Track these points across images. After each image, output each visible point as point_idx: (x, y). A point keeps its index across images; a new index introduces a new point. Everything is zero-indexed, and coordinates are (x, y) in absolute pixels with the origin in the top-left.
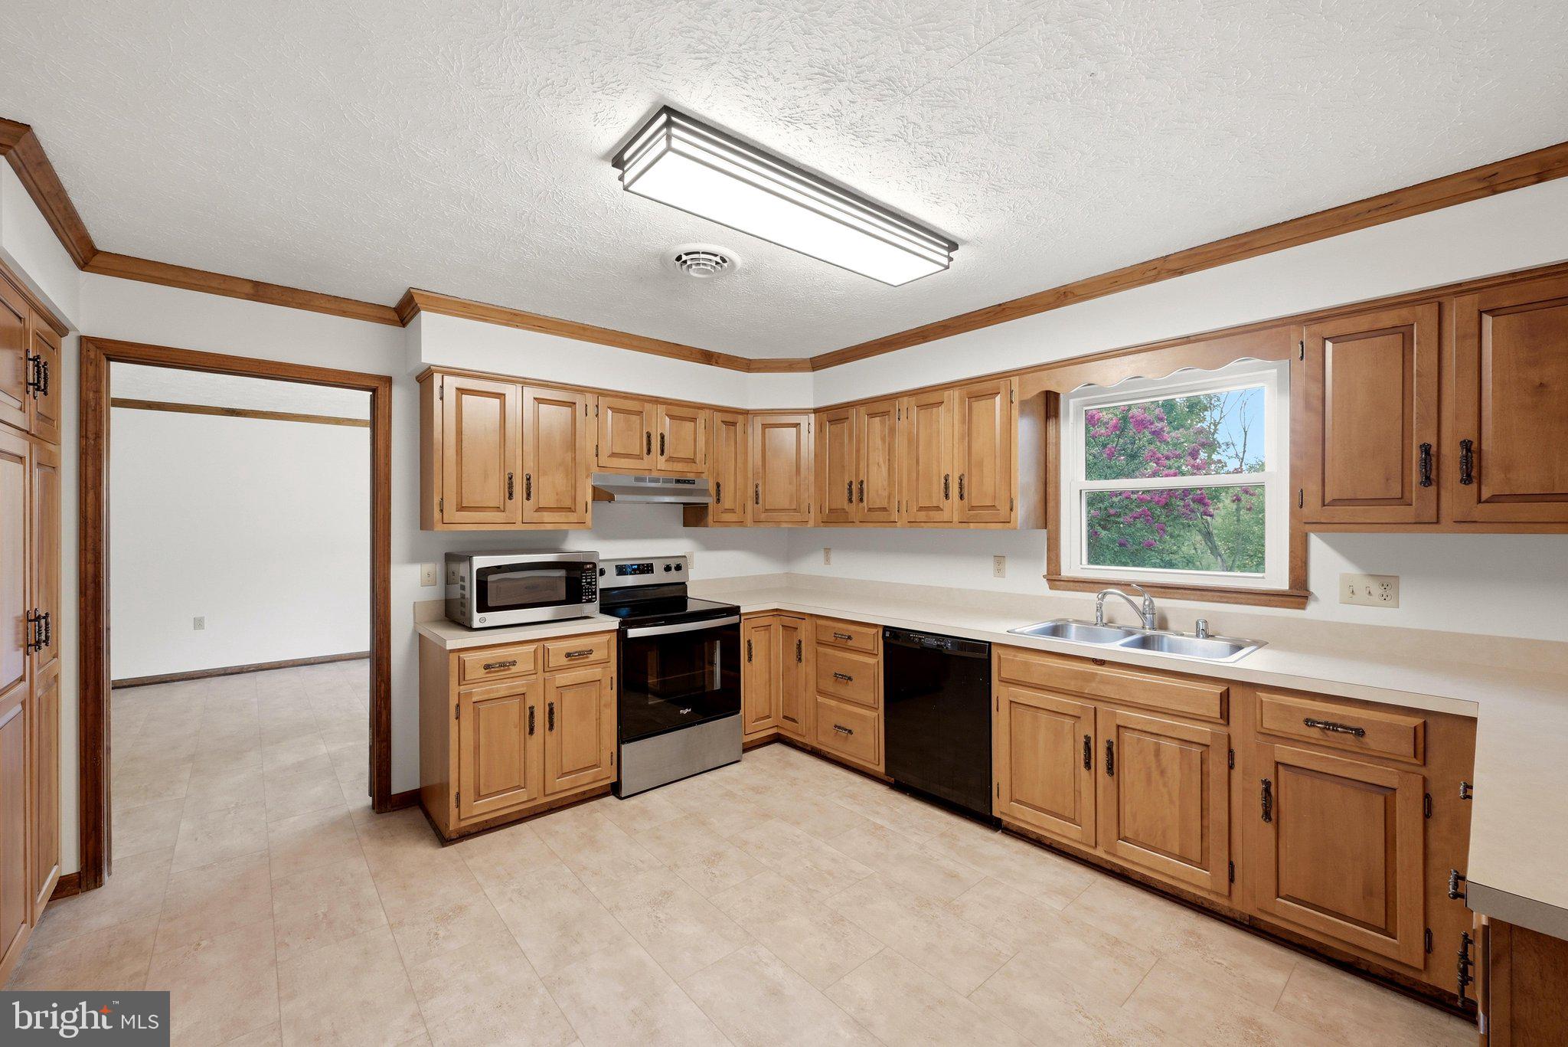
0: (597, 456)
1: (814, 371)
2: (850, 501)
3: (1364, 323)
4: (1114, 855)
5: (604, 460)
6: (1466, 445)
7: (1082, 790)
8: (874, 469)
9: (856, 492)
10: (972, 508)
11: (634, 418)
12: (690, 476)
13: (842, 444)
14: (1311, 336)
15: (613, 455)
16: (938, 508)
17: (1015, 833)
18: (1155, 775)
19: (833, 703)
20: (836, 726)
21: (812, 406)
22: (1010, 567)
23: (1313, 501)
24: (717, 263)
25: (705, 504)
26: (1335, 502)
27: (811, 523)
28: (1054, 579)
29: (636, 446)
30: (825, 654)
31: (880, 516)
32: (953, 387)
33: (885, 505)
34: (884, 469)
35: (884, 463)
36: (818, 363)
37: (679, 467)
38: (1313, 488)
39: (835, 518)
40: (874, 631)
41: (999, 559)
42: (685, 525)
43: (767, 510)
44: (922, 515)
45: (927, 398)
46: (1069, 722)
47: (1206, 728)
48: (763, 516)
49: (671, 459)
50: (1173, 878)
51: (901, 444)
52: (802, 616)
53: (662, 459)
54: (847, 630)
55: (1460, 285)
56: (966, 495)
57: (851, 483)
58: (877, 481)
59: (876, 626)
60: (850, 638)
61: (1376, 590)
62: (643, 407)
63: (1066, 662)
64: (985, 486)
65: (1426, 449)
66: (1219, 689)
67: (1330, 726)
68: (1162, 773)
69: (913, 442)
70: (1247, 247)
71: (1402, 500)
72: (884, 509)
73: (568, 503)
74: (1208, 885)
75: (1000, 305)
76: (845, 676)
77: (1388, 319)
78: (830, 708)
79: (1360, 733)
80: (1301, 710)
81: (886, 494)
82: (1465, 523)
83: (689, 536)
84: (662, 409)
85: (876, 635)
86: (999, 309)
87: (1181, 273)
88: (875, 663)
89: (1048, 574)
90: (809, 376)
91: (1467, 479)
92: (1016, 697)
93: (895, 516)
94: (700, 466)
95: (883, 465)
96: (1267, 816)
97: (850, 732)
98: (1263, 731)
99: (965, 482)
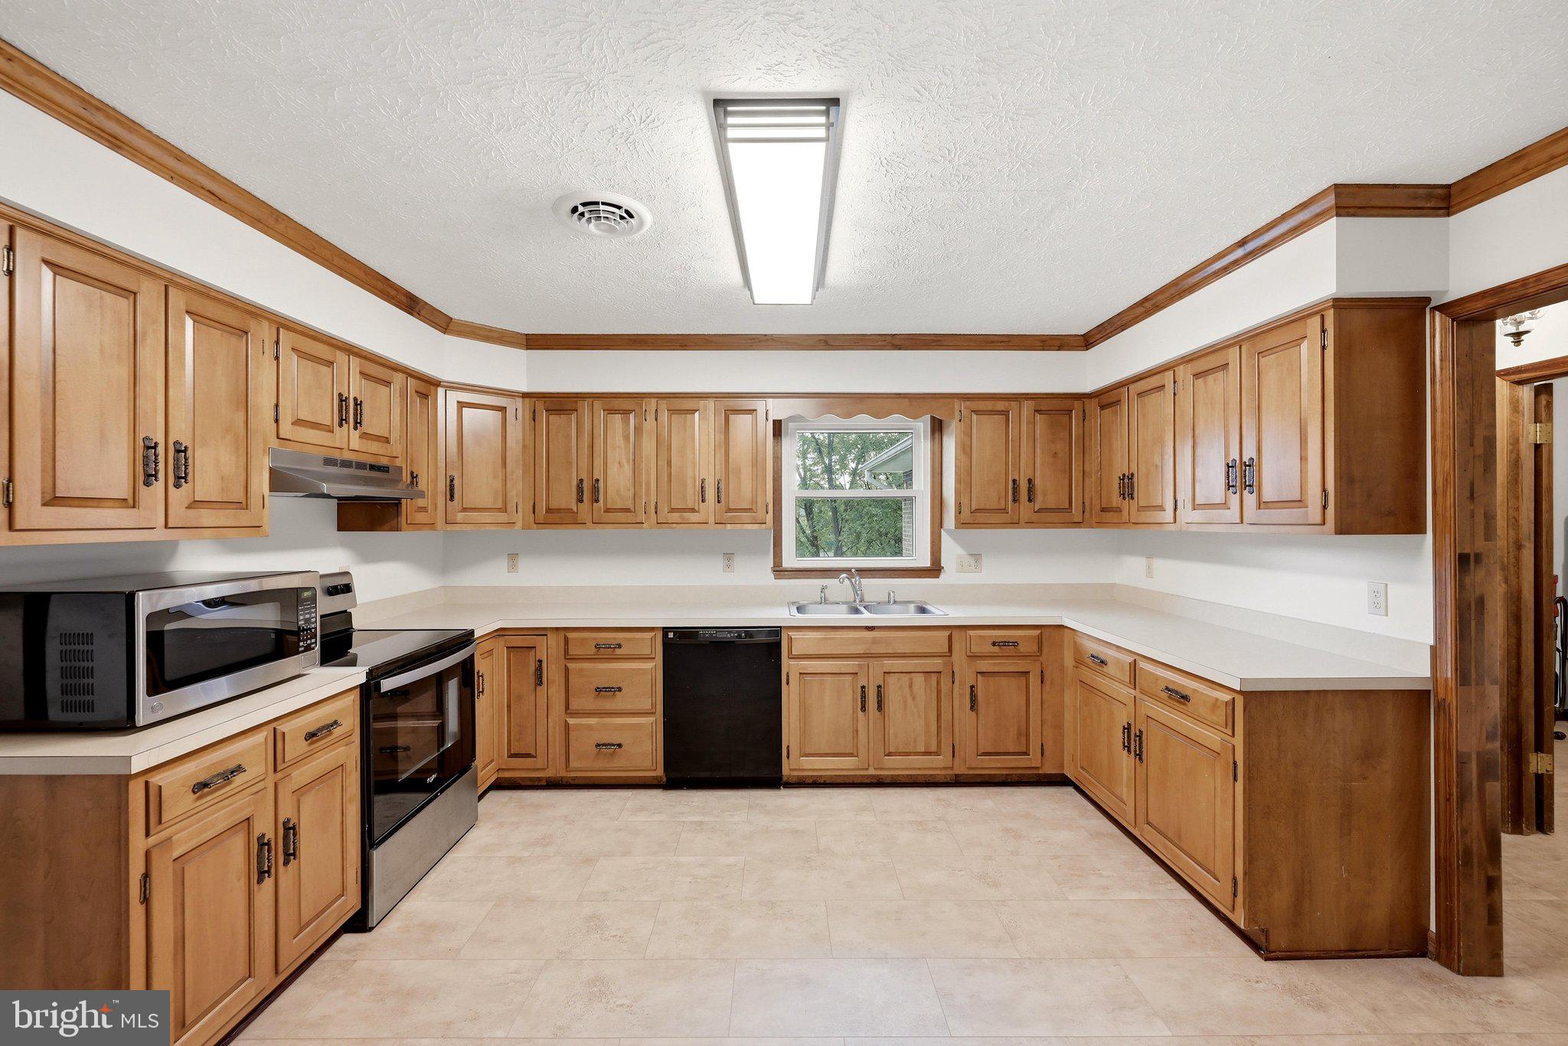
0: (277, 421)
1: (527, 349)
2: (580, 500)
3: (988, 405)
4: (881, 769)
5: (286, 430)
6: (1030, 481)
7: (859, 729)
8: (613, 470)
9: (590, 491)
10: (729, 510)
11: (324, 369)
12: (384, 461)
13: (568, 437)
14: (967, 408)
15: (298, 422)
16: (693, 510)
17: (796, 784)
18: (910, 700)
19: (593, 721)
20: (598, 745)
21: (525, 390)
22: (738, 562)
23: (965, 510)
24: (622, 218)
25: (396, 499)
26: (978, 510)
27: (519, 524)
28: (779, 571)
29: (326, 413)
30: (581, 670)
31: (625, 515)
32: (708, 397)
33: (629, 504)
34: (628, 469)
35: (628, 462)
36: (534, 342)
37: (374, 447)
38: (965, 501)
39: (553, 517)
40: (651, 634)
41: (729, 556)
42: (340, 529)
43: (465, 510)
44: (675, 516)
45: (681, 404)
46: (849, 678)
47: (939, 661)
48: (460, 516)
49: (365, 436)
50: (919, 769)
51: (648, 445)
52: (542, 632)
53: (355, 435)
54: (615, 638)
55: (1028, 394)
56: (723, 499)
57: (581, 481)
58: (618, 481)
59: (652, 629)
60: (620, 646)
61: (972, 562)
62: (335, 356)
63: (837, 633)
64: (743, 490)
65: (1014, 481)
66: (946, 633)
67: (1006, 644)
68: (914, 699)
69: (663, 445)
70: (939, 343)
71: (1004, 510)
72: (627, 510)
73: (238, 495)
74: (941, 765)
75: (766, 335)
76: (613, 688)
77: (1000, 406)
78: (589, 727)
79: (1015, 644)
80: (990, 637)
81: (631, 494)
82: (1030, 524)
83: (344, 545)
84: (355, 362)
85: (653, 639)
86: (764, 338)
87: (900, 349)
88: (652, 669)
89: (774, 567)
90: (522, 354)
91: (1030, 500)
92: (805, 669)
93: (642, 517)
94: (396, 448)
95: (626, 464)
96: (972, 708)
97: (620, 746)
98: (972, 655)
99: (722, 486)
